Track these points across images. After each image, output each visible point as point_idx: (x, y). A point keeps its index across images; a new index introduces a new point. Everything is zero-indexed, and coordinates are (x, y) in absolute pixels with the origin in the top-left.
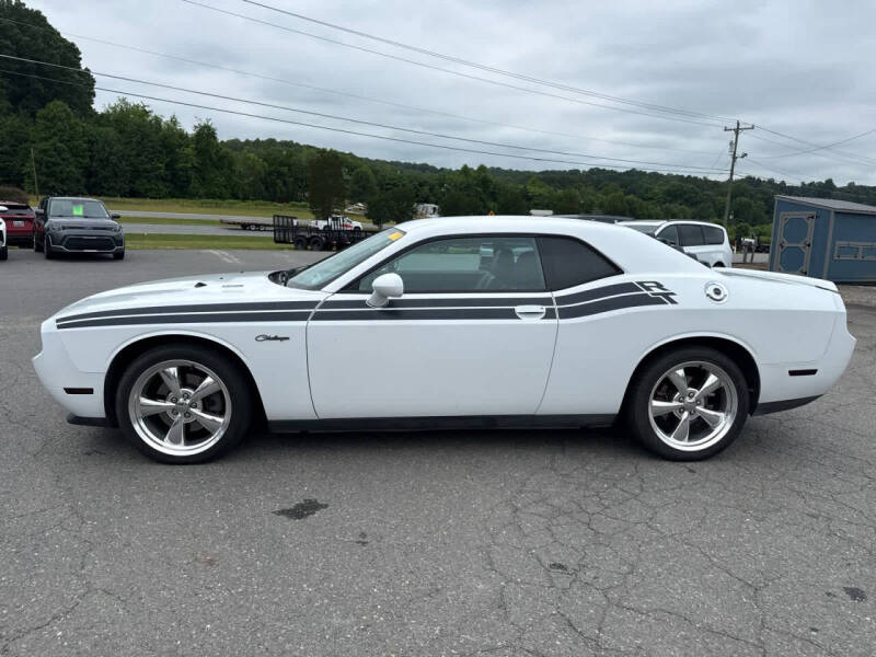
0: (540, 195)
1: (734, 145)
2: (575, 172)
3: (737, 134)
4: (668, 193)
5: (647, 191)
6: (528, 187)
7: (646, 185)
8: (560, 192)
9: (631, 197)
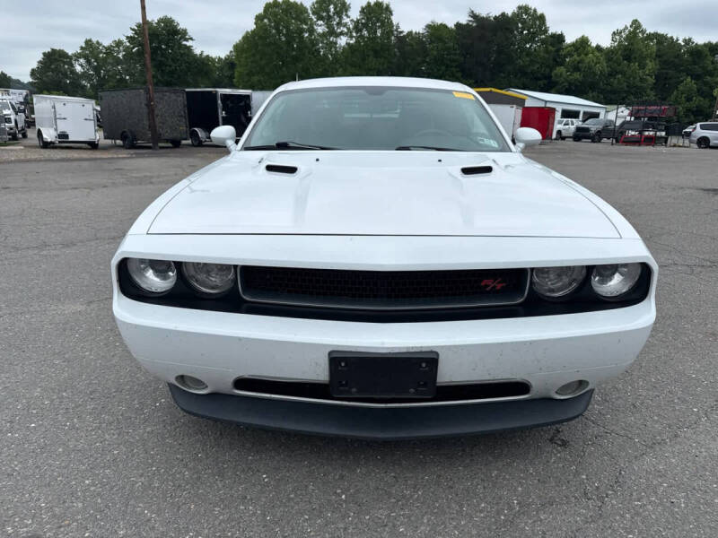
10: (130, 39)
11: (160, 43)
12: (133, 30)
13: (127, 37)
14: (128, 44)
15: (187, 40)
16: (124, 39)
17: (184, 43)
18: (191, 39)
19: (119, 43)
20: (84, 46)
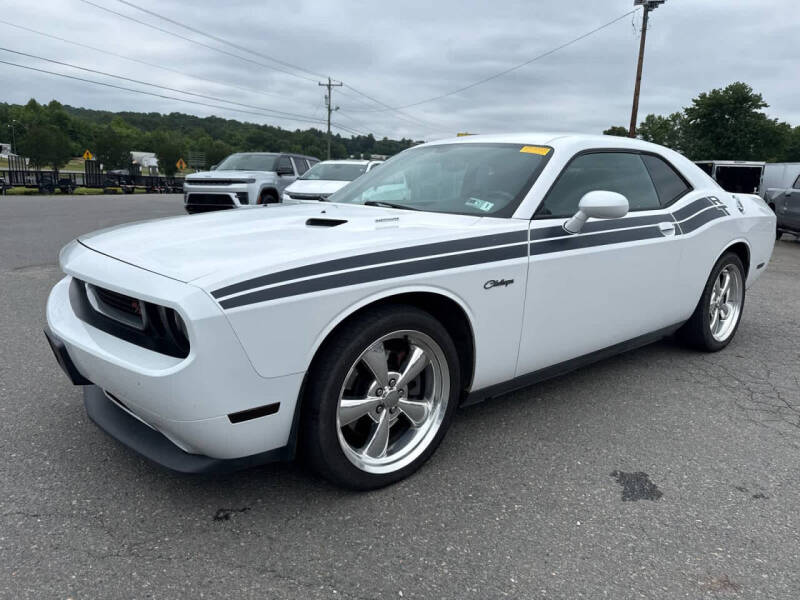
0: (128, 136)
1: (328, 98)
2: (155, 115)
3: (329, 89)
4: (250, 140)
5: (231, 136)
6: (114, 128)
7: (228, 132)
8: (148, 134)
9: (219, 142)
10: (689, 111)
11: (724, 113)
12: (694, 101)
13: (686, 110)
14: (686, 117)
15: (759, 107)
16: (682, 111)
17: (755, 110)
18: (765, 105)
19: (676, 117)
20: (645, 121)
